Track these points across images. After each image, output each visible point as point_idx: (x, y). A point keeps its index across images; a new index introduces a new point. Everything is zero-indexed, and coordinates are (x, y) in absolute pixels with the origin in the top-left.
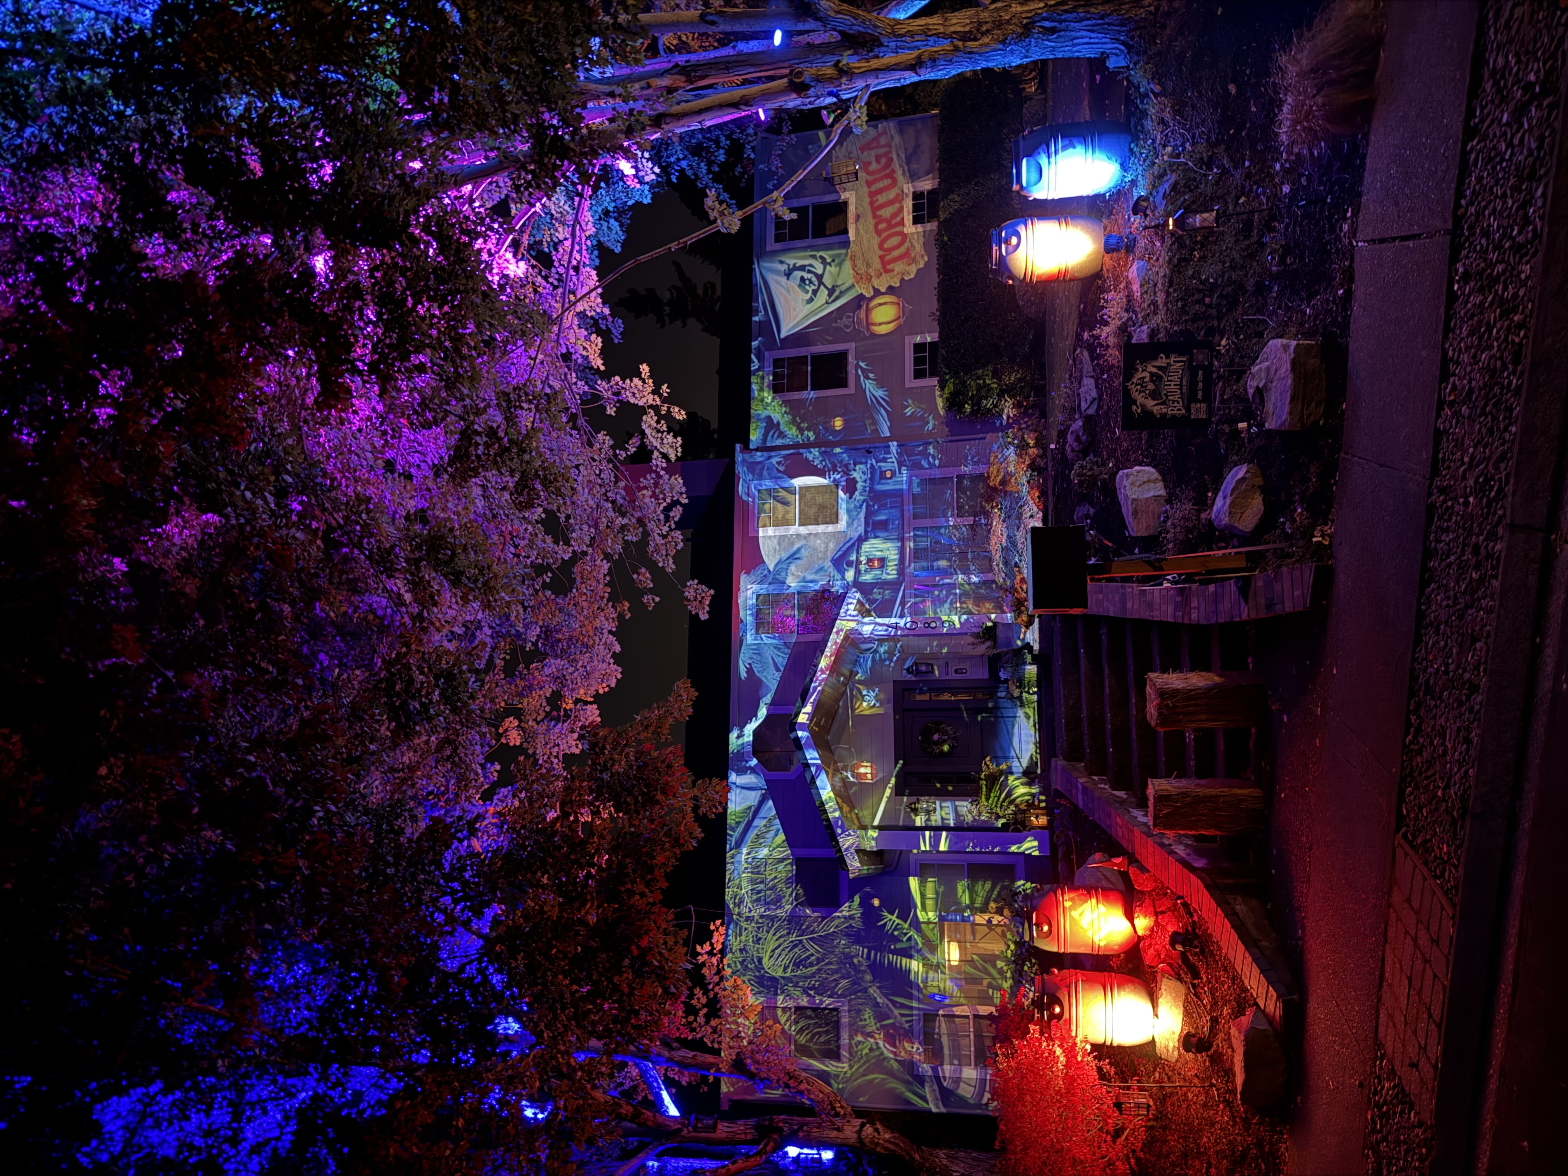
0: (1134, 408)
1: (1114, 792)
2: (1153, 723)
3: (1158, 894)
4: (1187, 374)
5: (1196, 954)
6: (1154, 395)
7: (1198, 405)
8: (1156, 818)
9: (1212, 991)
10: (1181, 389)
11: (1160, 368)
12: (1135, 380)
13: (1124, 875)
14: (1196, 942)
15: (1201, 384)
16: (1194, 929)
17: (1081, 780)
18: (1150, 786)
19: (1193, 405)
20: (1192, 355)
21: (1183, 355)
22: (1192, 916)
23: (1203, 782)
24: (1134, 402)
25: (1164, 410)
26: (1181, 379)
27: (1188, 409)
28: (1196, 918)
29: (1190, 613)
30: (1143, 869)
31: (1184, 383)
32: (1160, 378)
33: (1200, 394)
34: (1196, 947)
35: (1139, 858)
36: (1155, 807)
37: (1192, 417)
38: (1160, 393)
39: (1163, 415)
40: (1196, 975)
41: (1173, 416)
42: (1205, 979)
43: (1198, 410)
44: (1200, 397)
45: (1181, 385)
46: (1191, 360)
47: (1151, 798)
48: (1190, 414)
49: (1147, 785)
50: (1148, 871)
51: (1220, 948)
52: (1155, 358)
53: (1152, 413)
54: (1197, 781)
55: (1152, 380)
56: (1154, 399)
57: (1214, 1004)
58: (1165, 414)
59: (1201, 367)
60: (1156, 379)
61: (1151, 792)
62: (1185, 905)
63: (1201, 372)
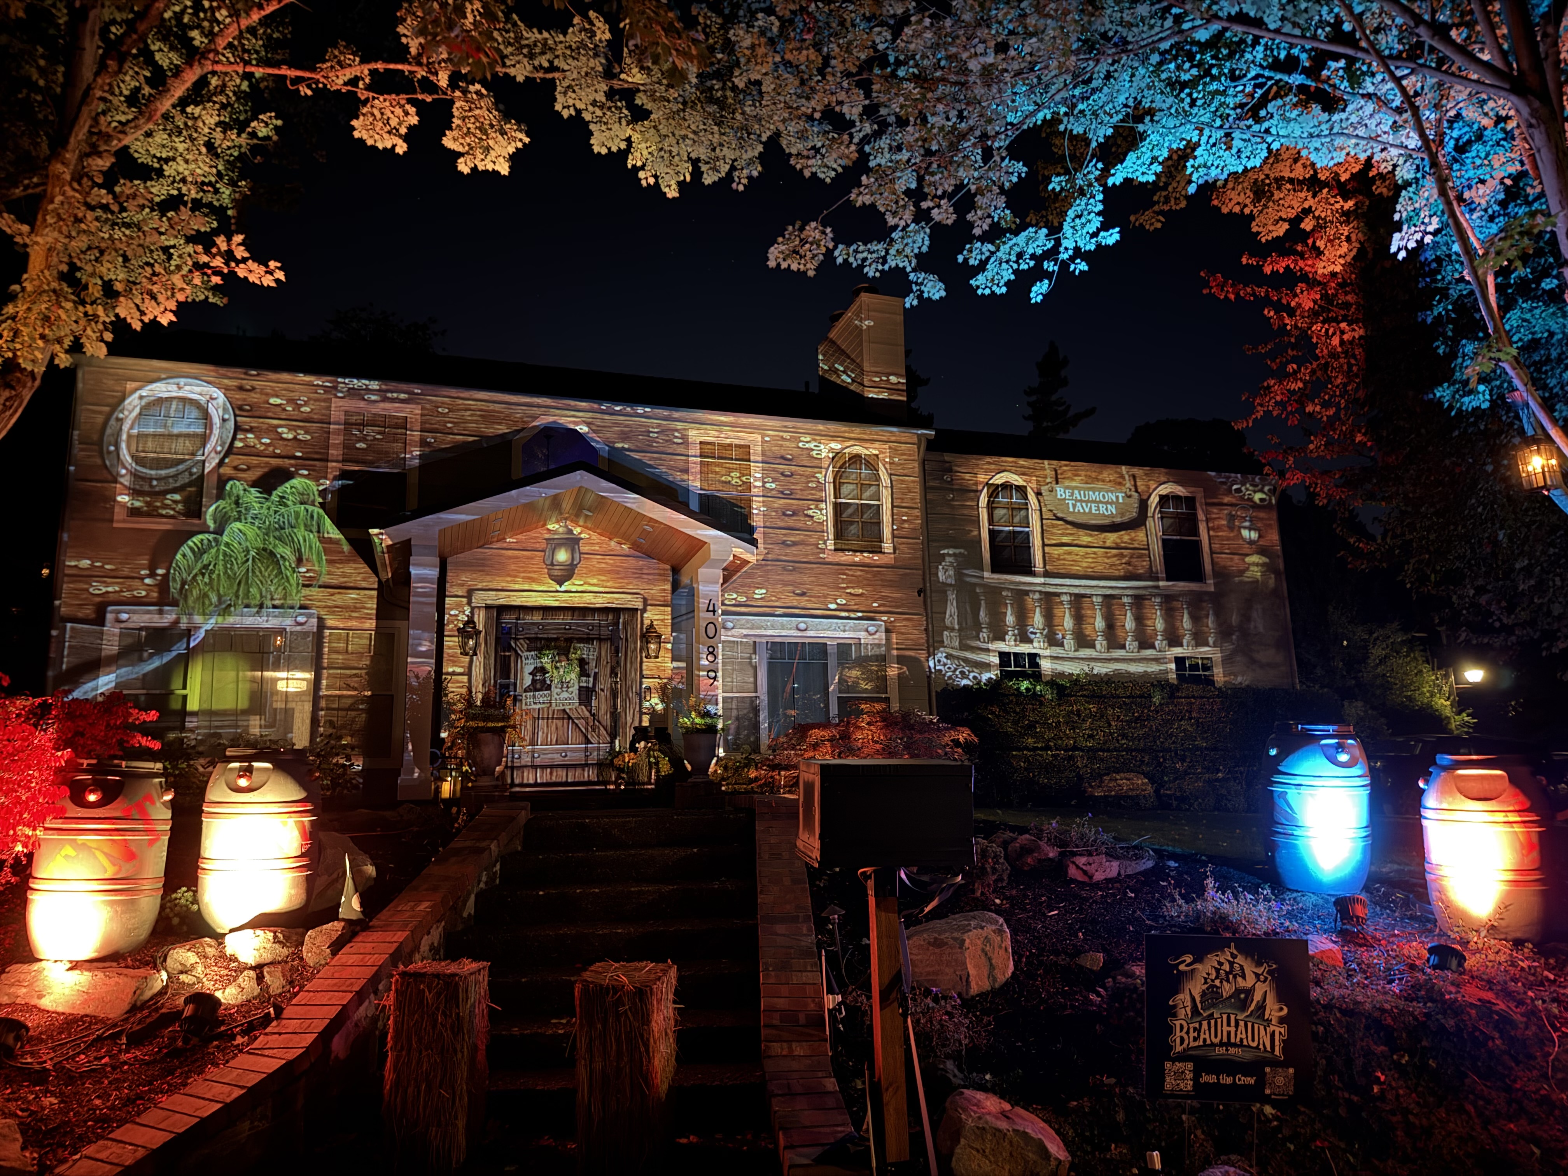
0: (1189, 958)
1: (473, 897)
2: (587, 975)
3: (293, 969)
4: (1248, 1056)
5: (173, 1039)
6: (1212, 996)
7: (1189, 1075)
8: (419, 976)
9: (95, 1075)
10: (1221, 1044)
11: (1261, 1007)
12: (1240, 960)
13: (331, 914)
14: (195, 1040)
15: (1229, 1080)
16: (221, 1036)
17: (493, 847)
18: (475, 966)
19: (1190, 1065)
20: (1285, 1065)
21: (1284, 1050)
22: (244, 1033)
23: (481, 1056)
24: (1198, 959)
25: (1182, 1013)
26: (1241, 1045)
27: (1182, 1057)
28: (239, 1040)
29: (780, 1040)
30: (336, 947)
31: (1232, 1050)
32: (1243, 1006)
33: (1211, 1079)
34: (186, 1041)
35: (359, 938)
36: (437, 976)
37: (1168, 1065)
38: (1214, 1005)
39: (1172, 1012)
40: (136, 1040)
41: (1170, 1030)
42: (123, 1057)
43: (1180, 1075)
44: (1205, 1078)
45: (1229, 1044)
46: (1275, 1063)
47: (452, 968)
48: (1173, 1060)
49: (476, 959)
50: (334, 953)
51: (172, 1090)
52: (1281, 998)
53: (1177, 991)
54: (482, 1047)
55: (1238, 991)
56: (1203, 994)
57: (70, 1078)
58: (1175, 1015)
59: (1261, 1081)
60: (1242, 999)
61: (468, 966)
62: (266, 1020)
63: (1251, 1081)
